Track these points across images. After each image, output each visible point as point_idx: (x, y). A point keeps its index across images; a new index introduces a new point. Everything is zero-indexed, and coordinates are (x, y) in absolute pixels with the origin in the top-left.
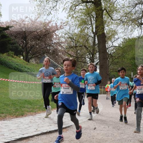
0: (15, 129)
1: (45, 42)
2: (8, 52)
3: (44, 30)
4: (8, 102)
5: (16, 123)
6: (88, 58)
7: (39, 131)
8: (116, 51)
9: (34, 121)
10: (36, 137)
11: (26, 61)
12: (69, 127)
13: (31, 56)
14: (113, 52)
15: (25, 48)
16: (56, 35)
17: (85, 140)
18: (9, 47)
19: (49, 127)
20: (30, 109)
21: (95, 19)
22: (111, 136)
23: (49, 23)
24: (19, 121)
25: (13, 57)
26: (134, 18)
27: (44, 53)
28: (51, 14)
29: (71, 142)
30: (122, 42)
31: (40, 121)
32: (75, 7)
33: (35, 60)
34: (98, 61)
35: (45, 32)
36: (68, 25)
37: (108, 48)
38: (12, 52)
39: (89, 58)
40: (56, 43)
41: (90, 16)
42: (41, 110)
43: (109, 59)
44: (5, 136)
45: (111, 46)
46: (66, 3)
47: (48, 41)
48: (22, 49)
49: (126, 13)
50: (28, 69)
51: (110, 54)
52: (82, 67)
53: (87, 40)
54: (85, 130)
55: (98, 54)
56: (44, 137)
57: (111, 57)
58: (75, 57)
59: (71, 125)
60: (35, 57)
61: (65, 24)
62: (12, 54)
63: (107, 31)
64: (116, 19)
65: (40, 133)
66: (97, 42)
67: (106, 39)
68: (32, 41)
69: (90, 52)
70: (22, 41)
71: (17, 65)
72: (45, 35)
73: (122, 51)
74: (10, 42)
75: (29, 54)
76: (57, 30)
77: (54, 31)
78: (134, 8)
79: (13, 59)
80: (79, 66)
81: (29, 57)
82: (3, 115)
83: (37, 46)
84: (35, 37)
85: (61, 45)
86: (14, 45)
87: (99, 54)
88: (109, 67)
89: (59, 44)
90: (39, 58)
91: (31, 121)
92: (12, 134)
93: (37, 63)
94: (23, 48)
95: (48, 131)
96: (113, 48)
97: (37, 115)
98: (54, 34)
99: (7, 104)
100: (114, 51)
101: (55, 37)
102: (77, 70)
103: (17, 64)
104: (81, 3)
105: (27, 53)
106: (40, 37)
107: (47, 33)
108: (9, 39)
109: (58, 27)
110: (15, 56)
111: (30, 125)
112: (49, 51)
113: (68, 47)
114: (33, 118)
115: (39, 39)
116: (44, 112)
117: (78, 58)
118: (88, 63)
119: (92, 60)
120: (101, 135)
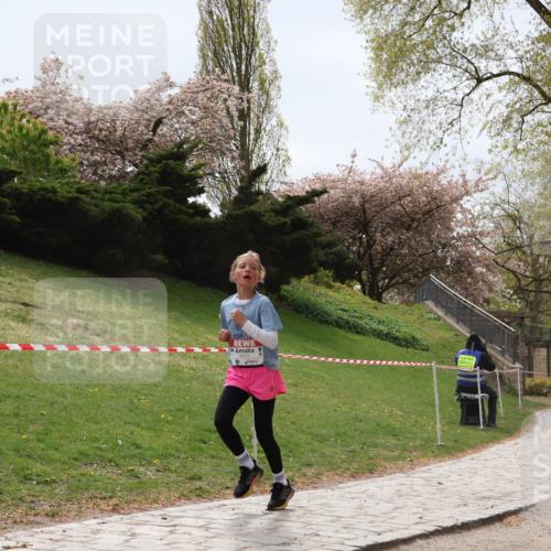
0: (353, 517)
1: (428, 235)
2: (314, 271)
3: (424, 198)
4: (325, 428)
5: (353, 496)
7: (431, 521)
9: (409, 491)
10: (419, 541)
11: (371, 297)
12: (525, 508)
13: (387, 281)
15: (367, 257)
16: (464, 211)
18: (317, 256)
19: (460, 509)
20: (393, 451)
23: (438, 174)
24: (364, 488)
25: (330, 287)
27: (428, 269)
28: (442, 146)
31: (429, 489)
32: (522, 117)
33: (400, 294)
35: (429, 202)
36: (501, 176)
38: (327, 272)
40: (463, 236)
42: (430, 454)
44: (323, 539)
46: (491, 109)
47: (438, 233)
48: (357, 261)
50: (380, 322)
56: (446, 541)
58: (530, 280)
60: (398, 283)
61: (491, 176)
62: (326, 279)
65: (431, 528)
68: (388, 233)
70: (354, 237)
71: (344, 310)
72: (428, 212)
74: (318, 239)
75: (381, 275)
76: (467, 193)
77: (456, 200)
79: (331, 293)
80: (545, 307)
81: (380, 284)
82: (310, 472)
83: (405, 251)
84: (396, 220)
85: (480, 242)
86: (330, 248)
89: (474, 238)
90: (413, 285)
91: (399, 491)
92: (344, 531)
93: (407, 302)
94: (360, 257)
95: (459, 523)
97: (417, 469)
98: (455, 206)
99: (322, 436)
101: (459, 216)
102: (541, 322)
103: (342, 307)
104: (542, 104)
105: (374, 272)
106: (413, 220)
107: (434, 205)
108: (315, 230)
109: (469, 184)
110: (338, 284)
111: (399, 502)
112: (445, 261)
113: (505, 247)
114: (407, 481)
115: (410, 225)
116: (440, 461)
117: (541, 281)
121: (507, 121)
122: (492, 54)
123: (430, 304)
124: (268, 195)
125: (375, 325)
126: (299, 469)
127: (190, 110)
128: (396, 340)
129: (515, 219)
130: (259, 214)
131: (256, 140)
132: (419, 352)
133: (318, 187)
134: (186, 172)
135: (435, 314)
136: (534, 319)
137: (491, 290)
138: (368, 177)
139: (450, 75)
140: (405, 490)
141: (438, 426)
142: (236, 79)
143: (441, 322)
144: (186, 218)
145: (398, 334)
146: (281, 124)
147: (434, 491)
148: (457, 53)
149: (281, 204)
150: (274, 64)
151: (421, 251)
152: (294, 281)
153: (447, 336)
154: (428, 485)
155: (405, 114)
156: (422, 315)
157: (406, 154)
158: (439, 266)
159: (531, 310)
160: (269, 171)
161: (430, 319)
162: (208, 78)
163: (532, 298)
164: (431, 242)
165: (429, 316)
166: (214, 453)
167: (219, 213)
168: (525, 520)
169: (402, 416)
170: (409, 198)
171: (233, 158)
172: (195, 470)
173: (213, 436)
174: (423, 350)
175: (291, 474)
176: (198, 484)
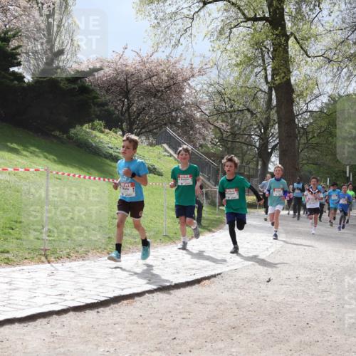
2: (92, 121)
3: (166, 78)
6: (256, 135)
7: (156, 282)
8: (315, 121)
10: (147, 294)
12: (214, 276)
13: (139, 130)
14: (307, 123)
15: (127, 115)
16: (190, 88)
17: (249, 303)
18: (94, 111)
19: (174, 275)
21: (271, 56)
22: (302, 296)
23: (176, 63)
25: (102, 132)
27: (166, 124)
28: (179, 45)
29: (220, 306)
30: (326, 104)
32: (230, 29)
33: (148, 139)
34: (277, 141)
35: (168, 80)
36: (216, 66)
37: (298, 115)
38: (101, 122)
39: (258, 136)
40: (189, 103)
41: (261, 49)
42: (158, 241)
43: (301, 137)
44: (87, 292)
45: (304, 110)
46: (211, 23)
47: (174, 101)
48: (120, 116)
51: (303, 128)
52: (242, 154)
53: (255, 98)
54: (248, 282)
55: (277, 126)
57: (303, 134)
58: (229, 134)
59: (219, 272)
60: (146, 132)
61: (207, 66)
62: (99, 127)
63: (295, 80)
64: (316, 55)
66: (275, 103)
67: (294, 96)
68: (142, 99)
69: (261, 122)
70: (120, 100)
71: (111, 148)
72: (167, 87)
73: (327, 120)
74: (95, 100)
75: (135, 126)
76: (193, 76)
77: (186, 80)
79: (102, 136)
80: (237, 152)
81: (134, 132)
82: (81, 250)
83: (152, 111)
84: (147, 90)
85: (199, 108)
86: (104, 107)
87: (279, 127)
88: (299, 153)
89: (197, 106)
90: (156, 134)
92: (100, 287)
93: (151, 144)
94: (122, 114)
95: (173, 284)
96: (309, 114)
98: (185, 84)
100: (311, 121)
101: (187, 91)
103: (109, 146)
105: (131, 124)
106: (158, 91)
107: (172, 82)
108: (94, 95)
109: (195, 70)
110: (107, 131)
112: (176, 119)
113: (215, 112)
115: (156, 95)
116: (165, 245)
117: (236, 135)
118: (255, 146)
119: (264, 139)
120: (283, 294)
121: (222, 28)
123: (165, 145)
124: (63, 69)
126: (74, 248)
130: (58, 82)
131: (57, 32)
132: (157, 176)
133: (98, 66)
135: (168, 152)
137: (204, 139)
138: (130, 62)
143: (172, 158)
144: (8, 81)
147: (159, 264)
151: (162, 112)
152: (78, 127)
154: (156, 260)
155: (156, 21)
156: (160, 153)
157: (156, 48)
158: (172, 122)
159: (228, 152)
160: (66, 53)
161: (165, 156)
163: (229, 145)
164: (169, 106)
165: (165, 153)
166: (19, 237)
167: (31, 79)
168: (214, 282)
170: (156, 77)
171: (42, 44)
172: (5, 246)
173: (18, 225)
174: (159, 175)
175: (68, 251)
176: (6, 255)
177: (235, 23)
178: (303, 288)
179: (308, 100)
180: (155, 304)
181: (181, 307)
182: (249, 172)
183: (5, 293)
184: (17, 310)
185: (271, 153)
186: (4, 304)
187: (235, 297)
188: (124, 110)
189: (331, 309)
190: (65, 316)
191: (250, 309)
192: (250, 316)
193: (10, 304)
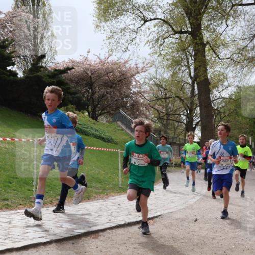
1: (120, 91)
2: (67, 105)
3: (119, 74)
5: (79, 209)
6: (184, 115)
7: (114, 222)
8: (226, 105)
9: (105, 208)
10: (108, 230)
11: (93, 119)
12: (157, 217)
13: (100, 111)
14: (220, 106)
15: (91, 100)
16: (136, 81)
17: (182, 237)
18: (68, 98)
19: (127, 217)
20: (99, 190)
21: (193, 58)
22: (220, 232)
23: (125, 63)
24: (85, 206)
26: (250, 55)
27: (119, 107)
28: (128, 51)
29: (161, 239)
30: (234, 92)
31: (114, 207)
32: (164, 39)
33: (106, 118)
34: (199, 119)
35: (120, 76)
36: (154, 66)
37: (213, 101)
38: (73, 106)
40: (135, 92)
41: (186, 54)
42: (115, 191)
43: (216, 117)
45: (218, 97)
46: (150, 35)
47: (124, 90)
48: (87, 102)
49: (239, 49)
50: (96, 130)
51: (217, 109)
52: (174, 128)
53: (182, 88)
54: (181, 222)
55: (198, 109)
56: (120, 231)
57: (218, 114)
58: (164, 114)
59: (160, 214)
60: (105, 113)
61: (149, 65)
62: (71, 109)
63: (211, 76)
64: (225, 58)
65: (113, 225)
66: (197, 92)
67: (211, 87)
69: (187, 106)
70: (86, 90)
71: (80, 124)
72: (120, 81)
73: (234, 104)
74: (69, 91)
75: (97, 109)
76: (138, 73)
77: (133, 75)
78: (251, 41)
80: (171, 127)
81: (97, 113)
84: (105, 83)
85: (143, 96)
86: (75, 95)
87: (200, 109)
88: (215, 128)
89: (140, 93)
90: (112, 114)
91: (101, 208)
93: (109, 122)
94: (88, 100)
95: (127, 223)
96: (221, 100)
97: (110, 198)
98: (132, 78)
100: (223, 105)
101: (134, 83)
102: (168, 133)
103: (80, 122)
104: (172, 34)
105: (94, 107)
106: (113, 84)
107: (123, 78)
108: (68, 86)
109: (139, 69)
110: (78, 112)
111: (100, 213)
112: (127, 104)
113: (155, 99)
114: (105, 203)
115: (112, 86)
116: (120, 195)
117: (169, 115)
118: (184, 123)
119: (190, 118)
120: (206, 231)
121: (158, 39)
122: (151, 10)
123: (119, 123)
124: (45, 68)
125: (93, 132)
126: (55, 197)
127: (9, 26)
128: (103, 139)
129: (159, 86)
130: (41, 77)
131: (41, 42)
132: (113, 145)
133: (70, 66)
134: (6, 55)
135: (121, 128)
136: (165, 132)
137: (147, 118)
138: (93, 63)
139: (132, 18)
140: (103, 207)
141: (120, 179)
142: (32, 12)
143: (124, 131)
144: (6, 76)
145: (104, 136)
146: (53, 35)
147: (116, 208)
148: (136, 8)
149: (52, 73)
150: (50, 6)
151: (116, 98)
153: (127, 138)
154: (114, 206)
155: (111, 34)
156: (115, 128)
157: (111, 53)
158: (124, 106)
159: (164, 128)
160: (47, 57)
161: (119, 130)
162: (18, 10)
163: (165, 122)
164: (121, 94)
165: (119, 128)
166: (15, 188)
167: (22, 76)
168: (156, 221)
169: (104, 174)
170: (111, 74)
171: (30, 50)
172: (6, 196)
173: (15, 180)
174: (115, 144)
175: (51, 199)
176: (6, 202)
177: (167, 35)
178: (221, 226)
179: (220, 90)
180: (114, 238)
181: (132, 240)
182: (180, 141)
183: (6, 230)
184: (15, 242)
185: (195, 128)
186: (5, 237)
187: (171, 232)
188: (89, 97)
189: (241, 241)
190: (49, 246)
191: (183, 241)
192: (182, 246)
193: (9, 238)
